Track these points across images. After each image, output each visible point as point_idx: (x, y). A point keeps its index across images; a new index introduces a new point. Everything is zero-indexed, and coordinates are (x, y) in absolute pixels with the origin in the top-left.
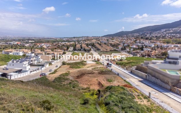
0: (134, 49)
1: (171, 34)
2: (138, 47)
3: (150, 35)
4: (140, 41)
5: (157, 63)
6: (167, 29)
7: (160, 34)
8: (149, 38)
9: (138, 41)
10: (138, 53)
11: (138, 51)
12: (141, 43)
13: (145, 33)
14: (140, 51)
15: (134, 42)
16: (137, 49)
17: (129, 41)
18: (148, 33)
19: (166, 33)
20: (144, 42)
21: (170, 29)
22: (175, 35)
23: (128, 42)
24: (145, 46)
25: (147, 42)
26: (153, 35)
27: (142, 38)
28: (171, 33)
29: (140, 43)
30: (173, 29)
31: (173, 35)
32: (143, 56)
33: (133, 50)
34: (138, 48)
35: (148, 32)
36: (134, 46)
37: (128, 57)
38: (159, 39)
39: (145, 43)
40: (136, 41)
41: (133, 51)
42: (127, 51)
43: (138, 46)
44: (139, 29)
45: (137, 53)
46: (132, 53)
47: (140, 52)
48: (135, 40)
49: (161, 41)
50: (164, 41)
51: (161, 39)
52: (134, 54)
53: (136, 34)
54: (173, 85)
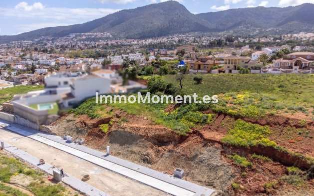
0: (19, 72)
1: (84, 42)
2: (26, 68)
3: (53, 43)
4: (31, 55)
5: (34, 96)
6: (78, 34)
7: (68, 41)
8: (49, 50)
9: (28, 56)
10: (26, 78)
11: (26, 75)
12: (34, 59)
13: (43, 39)
14: (29, 74)
15: (20, 59)
16: (24, 71)
17: (10, 57)
18: (49, 40)
19: (77, 41)
20: (38, 57)
21: (82, 34)
22: (89, 43)
23: (8, 59)
24: (39, 64)
25: (44, 58)
26: (58, 44)
27: (36, 49)
28: (84, 40)
29: (31, 59)
30: (86, 34)
31: (86, 42)
32: (33, 83)
33: (17, 75)
34: (28, 70)
35: (49, 38)
36: (18, 66)
37: (5, 88)
38: (65, 51)
39: (40, 59)
40: (24, 55)
41: (16, 77)
42: (5, 77)
43: (27, 65)
44: (32, 32)
45: (23, 78)
46: (15, 79)
47: (29, 76)
48: (22, 54)
49: (66, 54)
50: (71, 53)
51: (67, 51)
52: (17, 82)
53: (27, 43)
54: (42, 123)
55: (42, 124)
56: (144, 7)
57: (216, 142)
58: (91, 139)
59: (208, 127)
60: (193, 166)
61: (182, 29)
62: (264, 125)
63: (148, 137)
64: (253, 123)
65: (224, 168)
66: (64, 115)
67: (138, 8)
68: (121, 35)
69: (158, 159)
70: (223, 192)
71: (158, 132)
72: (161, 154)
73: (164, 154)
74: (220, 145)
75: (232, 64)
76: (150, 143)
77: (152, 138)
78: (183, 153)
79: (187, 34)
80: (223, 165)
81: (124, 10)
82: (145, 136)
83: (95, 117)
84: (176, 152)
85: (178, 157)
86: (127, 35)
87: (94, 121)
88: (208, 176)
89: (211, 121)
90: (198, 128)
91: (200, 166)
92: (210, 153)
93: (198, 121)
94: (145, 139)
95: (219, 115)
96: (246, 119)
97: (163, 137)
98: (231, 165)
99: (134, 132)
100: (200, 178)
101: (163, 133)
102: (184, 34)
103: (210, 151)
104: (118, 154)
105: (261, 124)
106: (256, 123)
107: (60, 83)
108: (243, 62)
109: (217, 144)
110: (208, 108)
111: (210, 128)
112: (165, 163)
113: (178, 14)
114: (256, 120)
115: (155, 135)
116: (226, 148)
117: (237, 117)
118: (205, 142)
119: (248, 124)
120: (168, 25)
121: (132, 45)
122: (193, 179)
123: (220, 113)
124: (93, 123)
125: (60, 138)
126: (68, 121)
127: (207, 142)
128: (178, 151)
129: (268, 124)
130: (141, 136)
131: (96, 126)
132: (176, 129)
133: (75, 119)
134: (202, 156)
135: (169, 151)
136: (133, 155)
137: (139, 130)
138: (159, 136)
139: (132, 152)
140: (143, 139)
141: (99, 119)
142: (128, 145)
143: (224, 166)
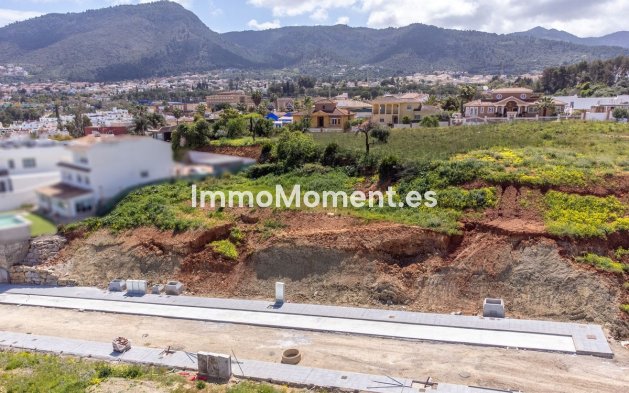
54: (14, 261)
55: (19, 264)
56: (104, 11)
57: (540, 235)
58: (197, 278)
59: (497, 212)
60: (511, 290)
61: (198, 62)
62: (604, 196)
63: (366, 251)
64: (582, 194)
65: (588, 281)
66: (79, 236)
67: (90, 12)
68: (55, 73)
69: (417, 291)
70: (615, 325)
71: (388, 238)
72: (419, 279)
73: (427, 278)
74: (552, 242)
75: (389, 113)
76: (375, 261)
77: (378, 250)
78: (474, 269)
79: (210, 74)
80: (581, 276)
81: (53, 15)
82: (356, 250)
83: (186, 228)
84: (456, 270)
85: (468, 279)
86: (69, 72)
87: (188, 237)
88: (560, 302)
89: (493, 200)
90: (473, 216)
91: (528, 288)
92: (538, 259)
93: (464, 204)
94: (361, 256)
95: (504, 189)
96: (564, 189)
97: (405, 244)
98: (596, 274)
99: (325, 245)
100: (542, 309)
101: (402, 236)
102: (202, 73)
103: (536, 254)
104: (302, 298)
105: (597, 195)
106: (589, 193)
107: (12, 164)
108: (408, 108)
109: (544, 239)
110: (474, 178)
111: (501, 215)
112: (439, 297)
113: (184, 31)
114: (586, 188)
115: (384, 245)
116: (565, 244)
117: (544, 188)
118: (515, 240)
119: (573, 198)
120: (166, 53)
121: (90, 95)
122: (527, 313)
123: (505, 184)
124: (188, 240)
125: (95, 289)
126: (100, 248)
127: (519, 240)
128: (460, 267)
129: (611, 192)
130: (347, 250)
131: (199, 246)
132: (433, 225)
133: (119, 240)
134: (521, 267)
135: (438, 270)
136: (346, 294)
137: (336, 239)
138: (394, 244)
139: (341, 289)
140: (356, 257)
141: (201, 229)
142: (316, 276)
143: (585, 277)
